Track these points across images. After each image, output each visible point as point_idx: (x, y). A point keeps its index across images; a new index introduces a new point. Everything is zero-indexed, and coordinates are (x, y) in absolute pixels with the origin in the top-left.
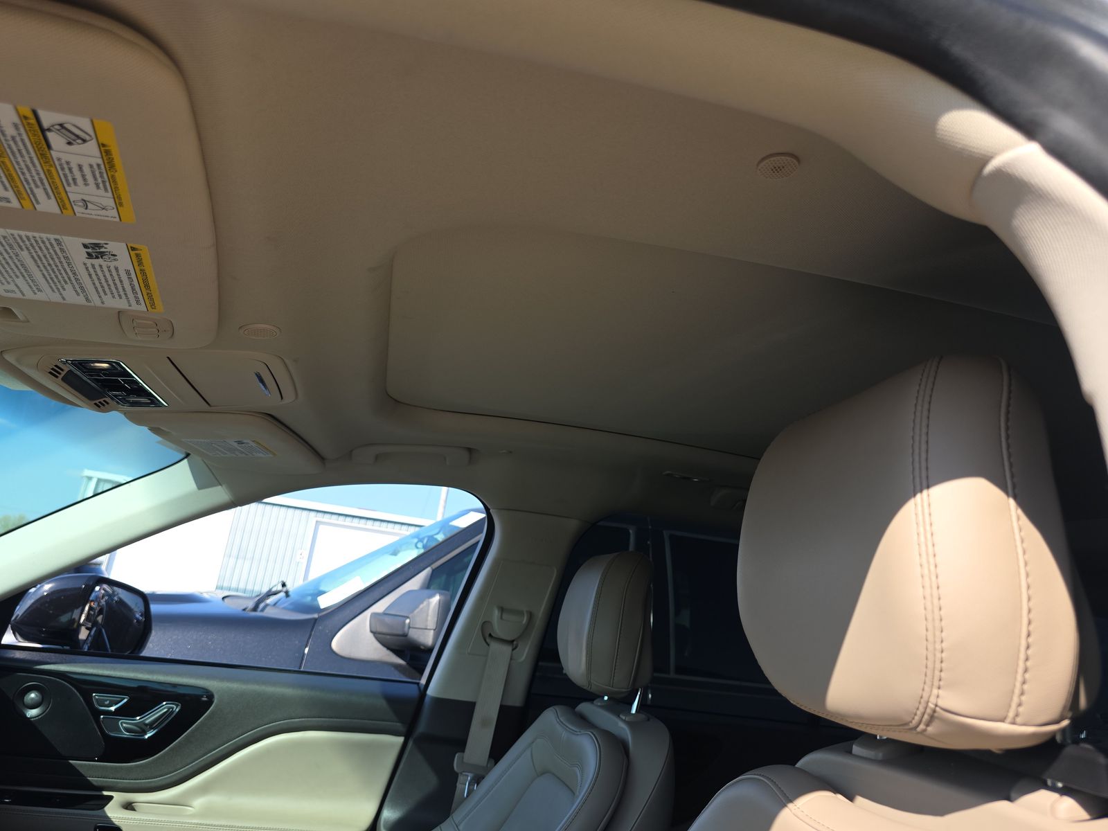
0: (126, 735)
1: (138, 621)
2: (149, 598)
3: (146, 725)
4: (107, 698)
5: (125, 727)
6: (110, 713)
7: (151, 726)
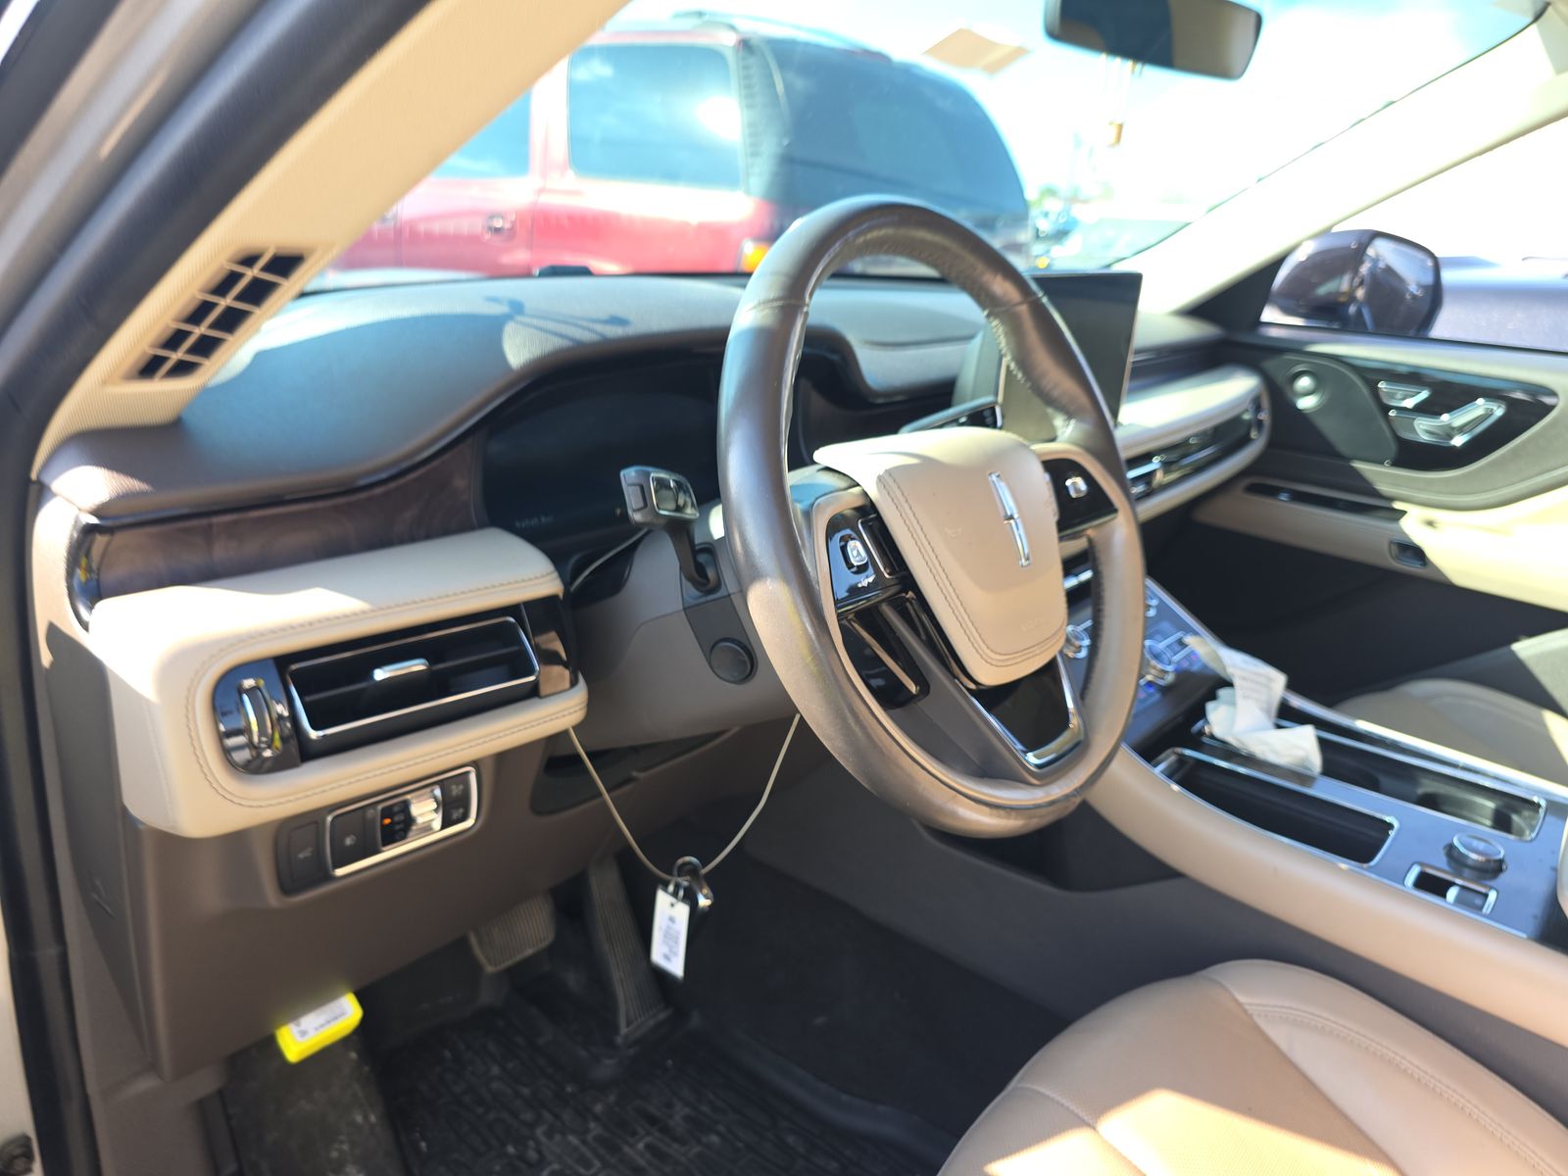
0: (1425, 438)
1: (1414, 297)
2: (1441, 262)
3: (1453, 428)
4: (1400, 389)
5: (1423, 429)
6: (1405, 409)
7: (1461, 430)
